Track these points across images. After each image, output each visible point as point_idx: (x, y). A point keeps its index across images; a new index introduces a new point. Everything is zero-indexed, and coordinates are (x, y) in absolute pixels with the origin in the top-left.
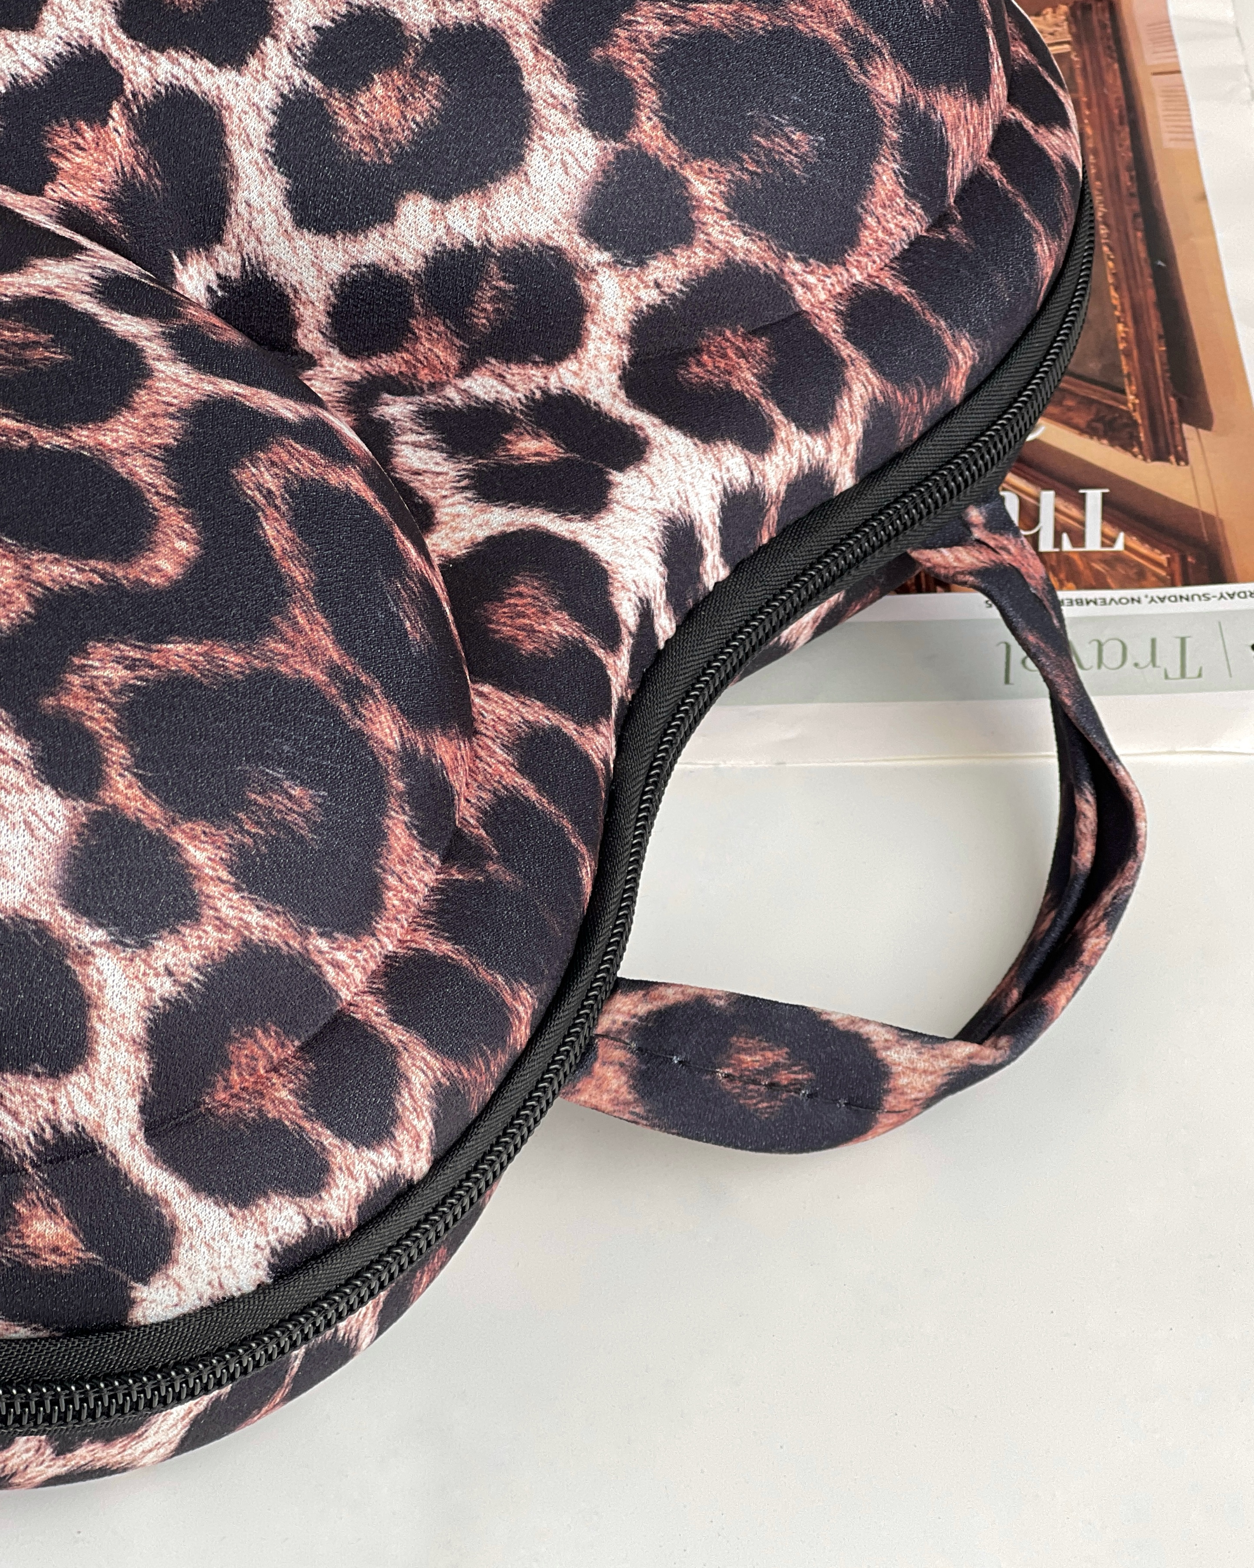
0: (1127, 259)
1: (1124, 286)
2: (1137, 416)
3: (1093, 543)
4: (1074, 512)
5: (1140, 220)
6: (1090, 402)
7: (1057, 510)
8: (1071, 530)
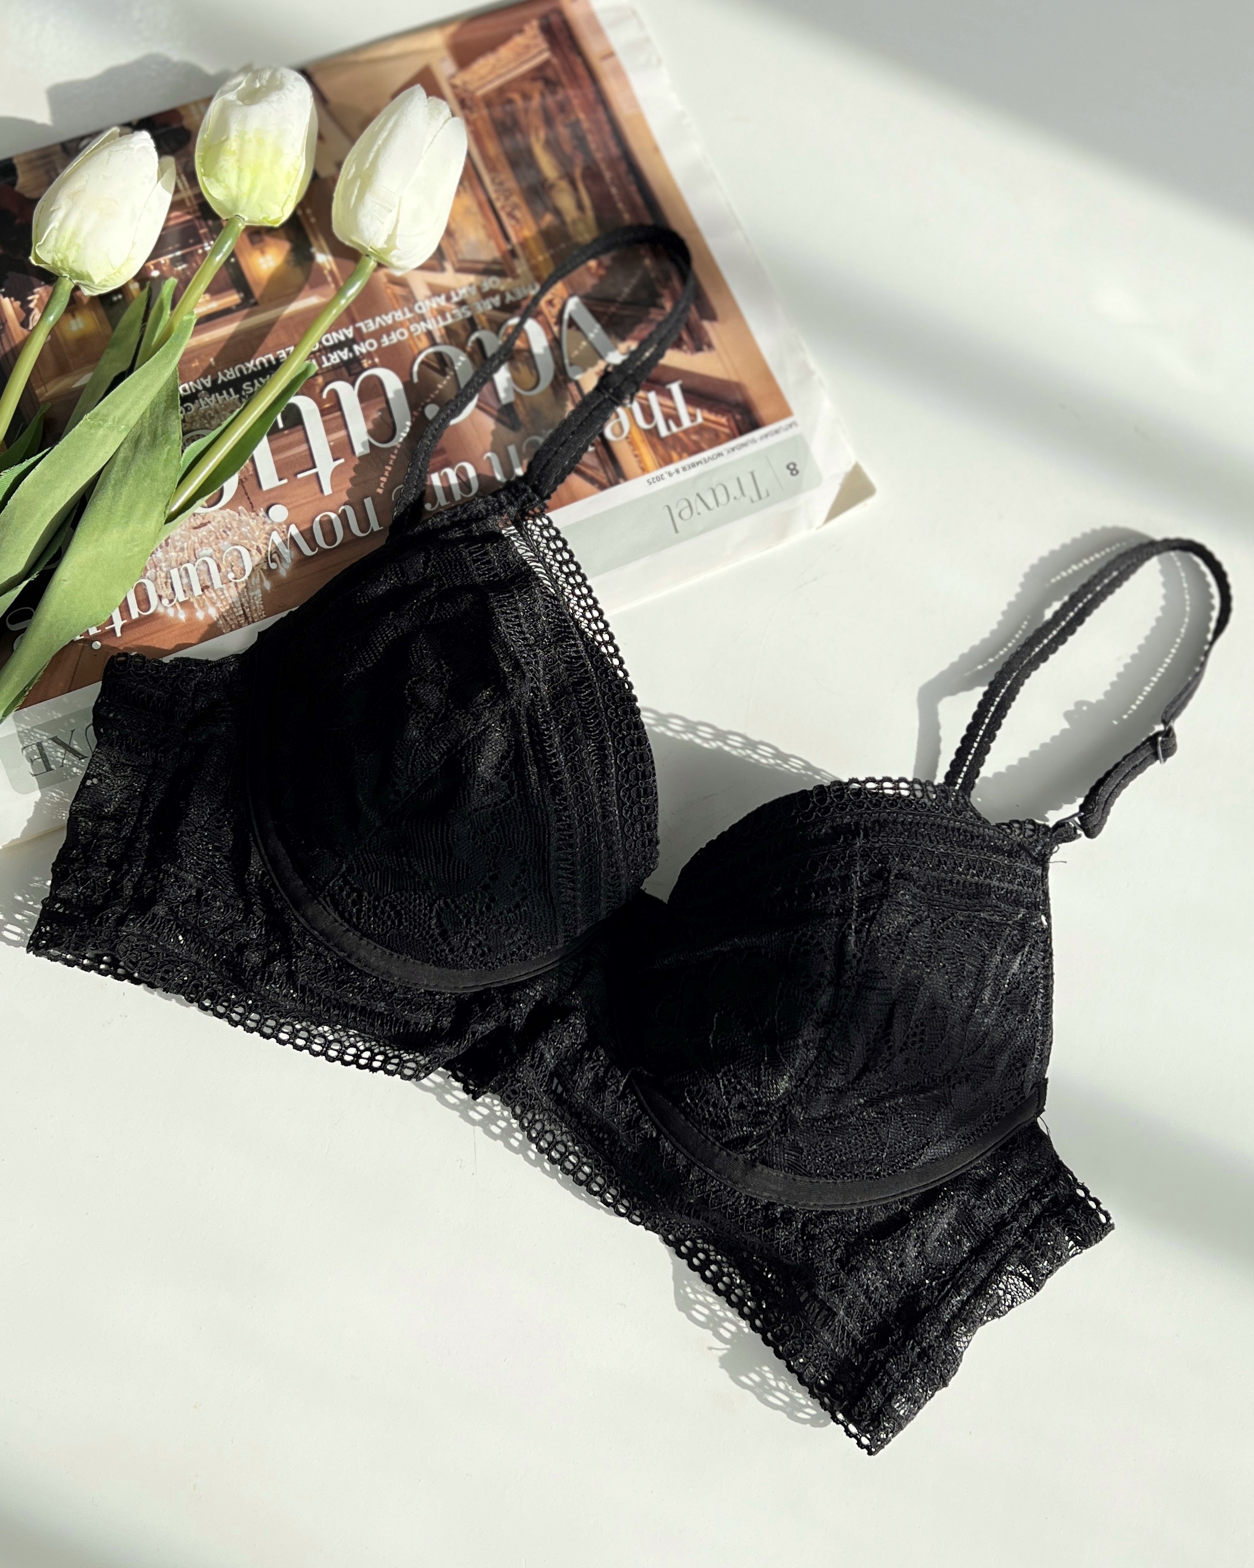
3: (686, 423)
4: (668, 403)
8: (672, 417)
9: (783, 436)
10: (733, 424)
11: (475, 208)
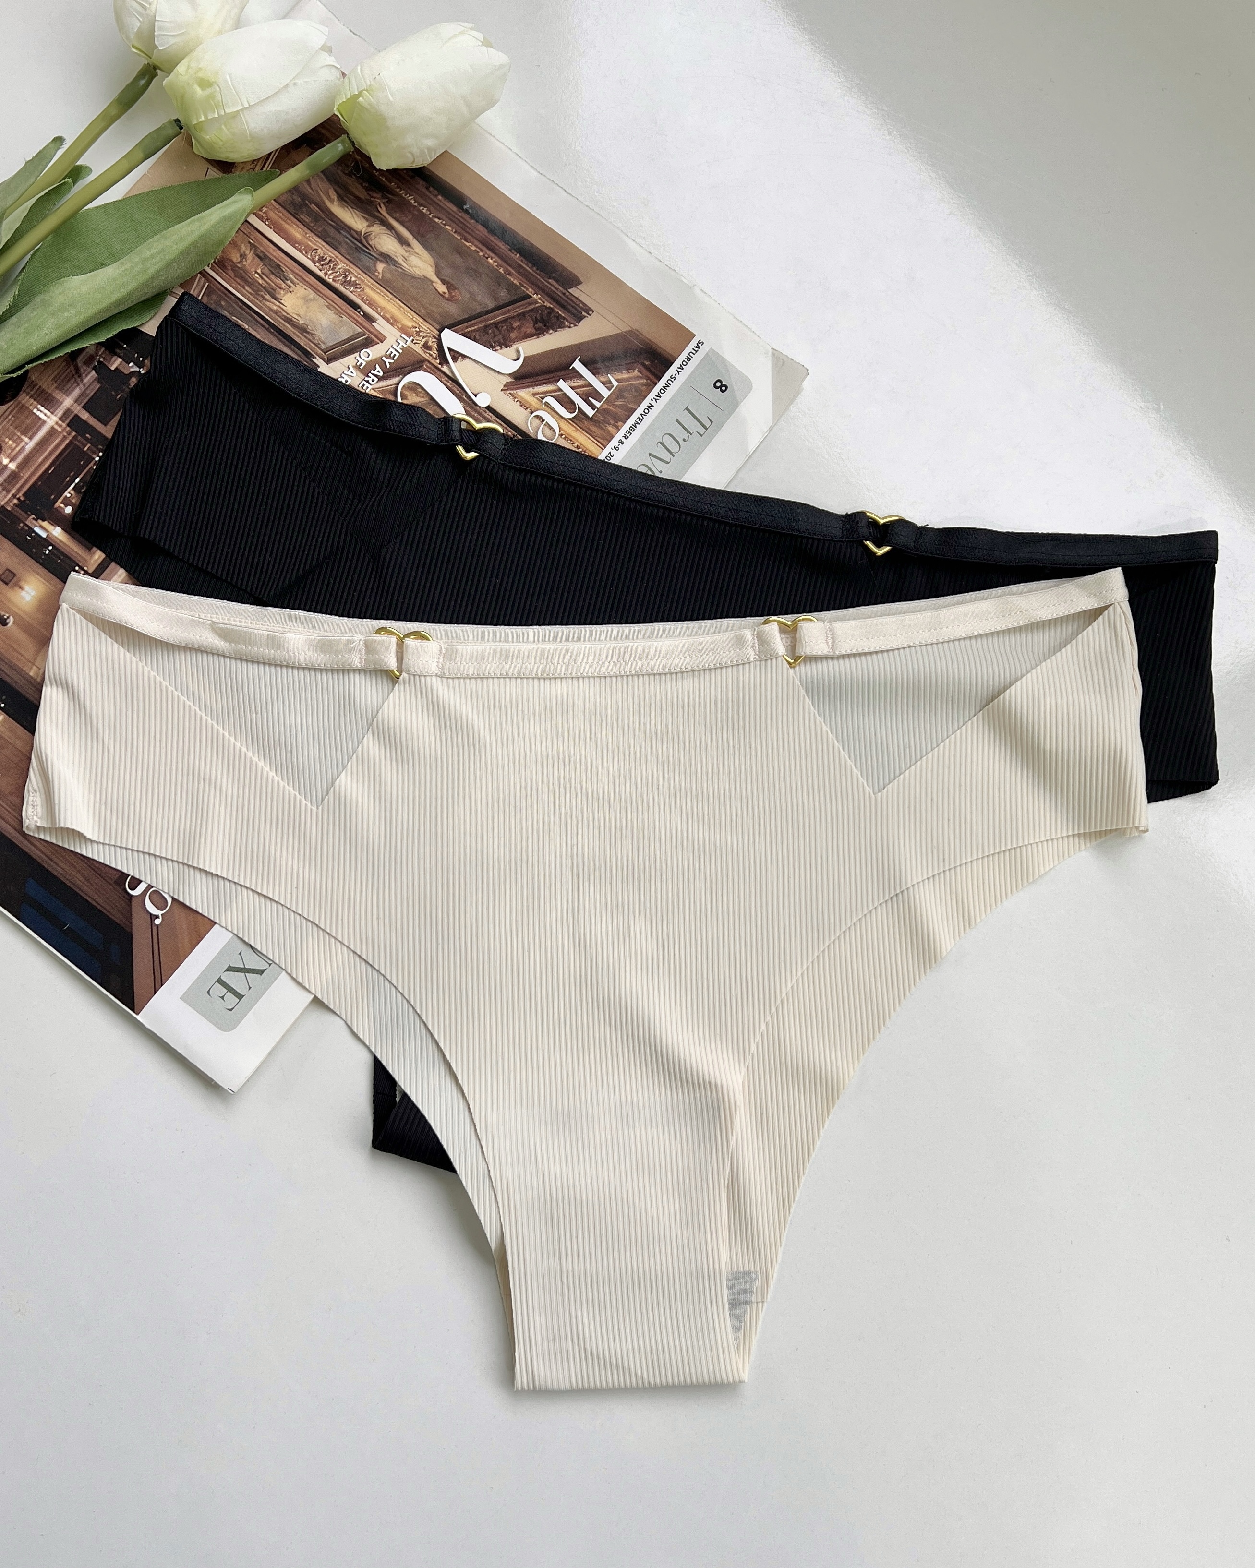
0: (452, 219)
1: (467, 235)
2: (547, 304)
3: (605, 393)
4: (580, 382)
5: (431, 189)
6: (523, 315)
7: (573, 388)
8: (590, 394)
9: (696, 359)
10: (645, 372)
11: (312, 294)
